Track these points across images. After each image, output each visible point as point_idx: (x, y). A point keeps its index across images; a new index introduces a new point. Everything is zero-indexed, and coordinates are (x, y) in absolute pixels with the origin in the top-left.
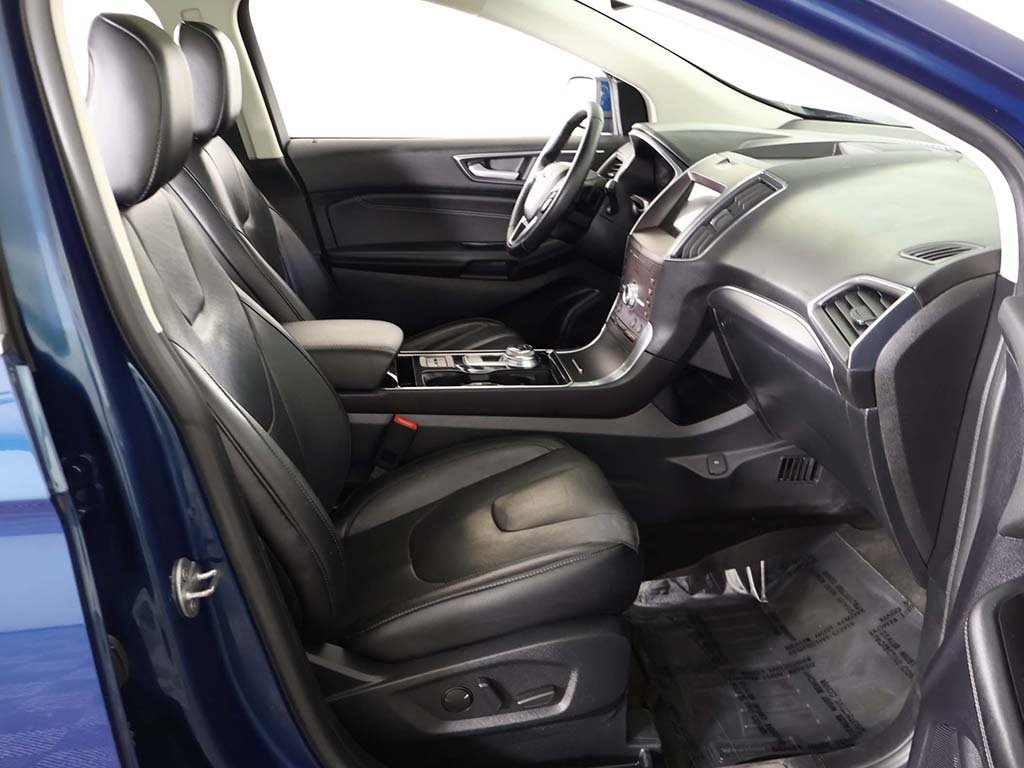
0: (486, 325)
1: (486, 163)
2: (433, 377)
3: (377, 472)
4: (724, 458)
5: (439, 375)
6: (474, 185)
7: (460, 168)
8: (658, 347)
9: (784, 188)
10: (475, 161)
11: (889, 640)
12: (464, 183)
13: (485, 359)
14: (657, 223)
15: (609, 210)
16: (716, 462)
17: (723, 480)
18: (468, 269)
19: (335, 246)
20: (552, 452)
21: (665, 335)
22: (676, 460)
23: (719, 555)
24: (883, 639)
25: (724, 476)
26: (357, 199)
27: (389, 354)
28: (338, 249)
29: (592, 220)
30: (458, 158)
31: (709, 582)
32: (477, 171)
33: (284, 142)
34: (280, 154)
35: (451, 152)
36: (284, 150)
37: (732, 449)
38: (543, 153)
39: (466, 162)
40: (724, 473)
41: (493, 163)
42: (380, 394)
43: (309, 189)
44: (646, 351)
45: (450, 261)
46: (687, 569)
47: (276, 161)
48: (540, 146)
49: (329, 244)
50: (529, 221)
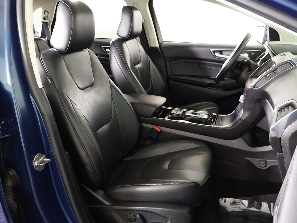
0: (210, 103)
1: (221, 53)
2: (172, 116)
3: (148, 142)
4: (266, 162)
5: (175, 116)
6: (216, 59)
7: (212, 53)
8: (244, 118)
9: (296, 66)
10: (217, 51)
12: (213, 58)
13: (192, 113)
15: (248, 70)
16: (262, 163)
17: (264, 169)
18: (210, 85)
19: (171, 74)
20: (200, 147)
21: (247, 115)
22: (248, 159)
23: (262, 196)
25: (265, 168)
26: (180, 61)
27: (156, 107)
28: (172, 75)
29: (242, 73)
30: (211, 50)
31: (255, 205)
32: (217, 54)
33: (160, 42)
34: (158, 46)
35: (210, 48)
36: (160, 45)
37: (269, 159)
39: (214, 52)
40: (264, 167)
41: (223, 53)
42: (151, 119)
43: (165, 56)
44: (240, 119)
45: (204, 82)
46: (248, 198)
47: (156, 48)
49: (170, 73)
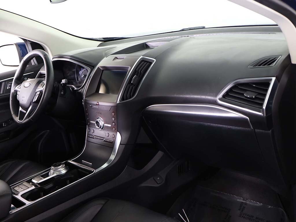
8: (126, 141)
9: (155, 61)
11: (248, 215)
14: (95, 92)
15: (62, 93)
16: (158, 178)
21: (127, 135)
24: (246, 217)
38: (15, 78)
44: (120, 144)
48: (13, 74)
50: (26, 109)
